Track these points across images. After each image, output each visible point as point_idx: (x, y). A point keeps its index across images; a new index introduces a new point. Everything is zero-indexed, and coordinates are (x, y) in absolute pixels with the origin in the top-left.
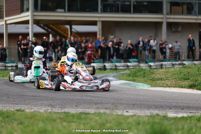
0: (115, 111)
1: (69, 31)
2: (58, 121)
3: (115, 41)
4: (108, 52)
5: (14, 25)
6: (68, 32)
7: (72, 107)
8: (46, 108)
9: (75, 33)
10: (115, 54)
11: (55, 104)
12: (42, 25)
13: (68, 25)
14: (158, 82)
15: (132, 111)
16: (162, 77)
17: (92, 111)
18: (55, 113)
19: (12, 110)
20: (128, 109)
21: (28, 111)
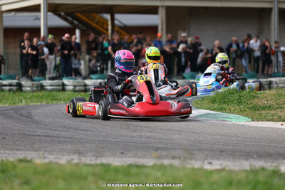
0: (189, 161)
1: (110, 23)
2: (91, 178)
3: (189, 42)
4: (176, 60)
5: (13, 13)
6: (108, 25)
7: (115, 155)
8: (69, 158)
9: (120, 28)
10: (189, 63)
11: (86, 149)
12: (62, 14)
13: (107, 13)
14: (264, 112)
15: (219, 162)
16: (271, 103)
17: (149, 162)
18: (85, 165)
19: (11, 160)
20: (212, 159)
21: (38, 161)
